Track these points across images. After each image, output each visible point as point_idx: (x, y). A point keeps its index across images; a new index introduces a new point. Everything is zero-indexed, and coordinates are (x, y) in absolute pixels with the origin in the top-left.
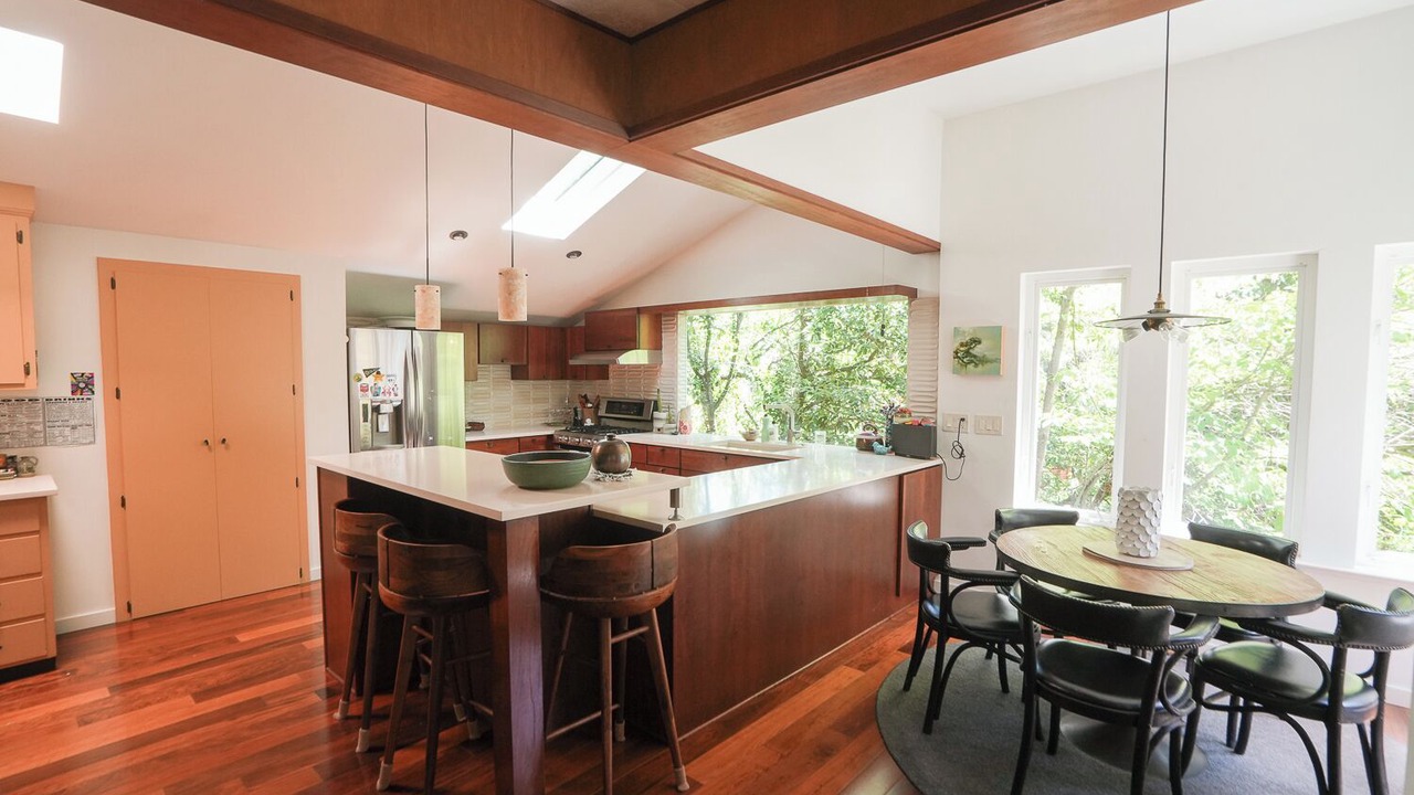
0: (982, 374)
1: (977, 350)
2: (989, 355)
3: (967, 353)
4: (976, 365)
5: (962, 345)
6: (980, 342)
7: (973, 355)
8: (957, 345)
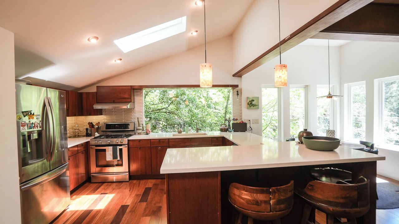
0: (255, 109)
1: (253, 103)
2: (256, 104)
3: (251, 103)
4: (253, 107)
5: (250, 101)
6: (254, 101)
7: (252, 104)
8: (248, 101)
